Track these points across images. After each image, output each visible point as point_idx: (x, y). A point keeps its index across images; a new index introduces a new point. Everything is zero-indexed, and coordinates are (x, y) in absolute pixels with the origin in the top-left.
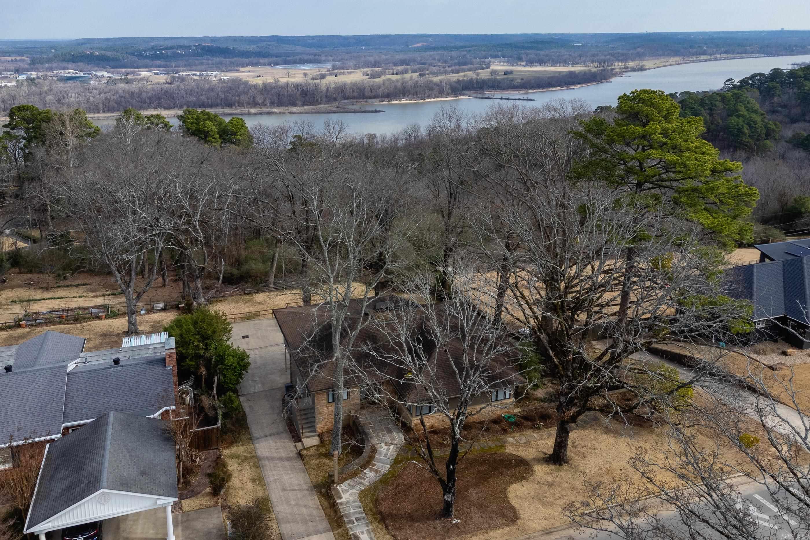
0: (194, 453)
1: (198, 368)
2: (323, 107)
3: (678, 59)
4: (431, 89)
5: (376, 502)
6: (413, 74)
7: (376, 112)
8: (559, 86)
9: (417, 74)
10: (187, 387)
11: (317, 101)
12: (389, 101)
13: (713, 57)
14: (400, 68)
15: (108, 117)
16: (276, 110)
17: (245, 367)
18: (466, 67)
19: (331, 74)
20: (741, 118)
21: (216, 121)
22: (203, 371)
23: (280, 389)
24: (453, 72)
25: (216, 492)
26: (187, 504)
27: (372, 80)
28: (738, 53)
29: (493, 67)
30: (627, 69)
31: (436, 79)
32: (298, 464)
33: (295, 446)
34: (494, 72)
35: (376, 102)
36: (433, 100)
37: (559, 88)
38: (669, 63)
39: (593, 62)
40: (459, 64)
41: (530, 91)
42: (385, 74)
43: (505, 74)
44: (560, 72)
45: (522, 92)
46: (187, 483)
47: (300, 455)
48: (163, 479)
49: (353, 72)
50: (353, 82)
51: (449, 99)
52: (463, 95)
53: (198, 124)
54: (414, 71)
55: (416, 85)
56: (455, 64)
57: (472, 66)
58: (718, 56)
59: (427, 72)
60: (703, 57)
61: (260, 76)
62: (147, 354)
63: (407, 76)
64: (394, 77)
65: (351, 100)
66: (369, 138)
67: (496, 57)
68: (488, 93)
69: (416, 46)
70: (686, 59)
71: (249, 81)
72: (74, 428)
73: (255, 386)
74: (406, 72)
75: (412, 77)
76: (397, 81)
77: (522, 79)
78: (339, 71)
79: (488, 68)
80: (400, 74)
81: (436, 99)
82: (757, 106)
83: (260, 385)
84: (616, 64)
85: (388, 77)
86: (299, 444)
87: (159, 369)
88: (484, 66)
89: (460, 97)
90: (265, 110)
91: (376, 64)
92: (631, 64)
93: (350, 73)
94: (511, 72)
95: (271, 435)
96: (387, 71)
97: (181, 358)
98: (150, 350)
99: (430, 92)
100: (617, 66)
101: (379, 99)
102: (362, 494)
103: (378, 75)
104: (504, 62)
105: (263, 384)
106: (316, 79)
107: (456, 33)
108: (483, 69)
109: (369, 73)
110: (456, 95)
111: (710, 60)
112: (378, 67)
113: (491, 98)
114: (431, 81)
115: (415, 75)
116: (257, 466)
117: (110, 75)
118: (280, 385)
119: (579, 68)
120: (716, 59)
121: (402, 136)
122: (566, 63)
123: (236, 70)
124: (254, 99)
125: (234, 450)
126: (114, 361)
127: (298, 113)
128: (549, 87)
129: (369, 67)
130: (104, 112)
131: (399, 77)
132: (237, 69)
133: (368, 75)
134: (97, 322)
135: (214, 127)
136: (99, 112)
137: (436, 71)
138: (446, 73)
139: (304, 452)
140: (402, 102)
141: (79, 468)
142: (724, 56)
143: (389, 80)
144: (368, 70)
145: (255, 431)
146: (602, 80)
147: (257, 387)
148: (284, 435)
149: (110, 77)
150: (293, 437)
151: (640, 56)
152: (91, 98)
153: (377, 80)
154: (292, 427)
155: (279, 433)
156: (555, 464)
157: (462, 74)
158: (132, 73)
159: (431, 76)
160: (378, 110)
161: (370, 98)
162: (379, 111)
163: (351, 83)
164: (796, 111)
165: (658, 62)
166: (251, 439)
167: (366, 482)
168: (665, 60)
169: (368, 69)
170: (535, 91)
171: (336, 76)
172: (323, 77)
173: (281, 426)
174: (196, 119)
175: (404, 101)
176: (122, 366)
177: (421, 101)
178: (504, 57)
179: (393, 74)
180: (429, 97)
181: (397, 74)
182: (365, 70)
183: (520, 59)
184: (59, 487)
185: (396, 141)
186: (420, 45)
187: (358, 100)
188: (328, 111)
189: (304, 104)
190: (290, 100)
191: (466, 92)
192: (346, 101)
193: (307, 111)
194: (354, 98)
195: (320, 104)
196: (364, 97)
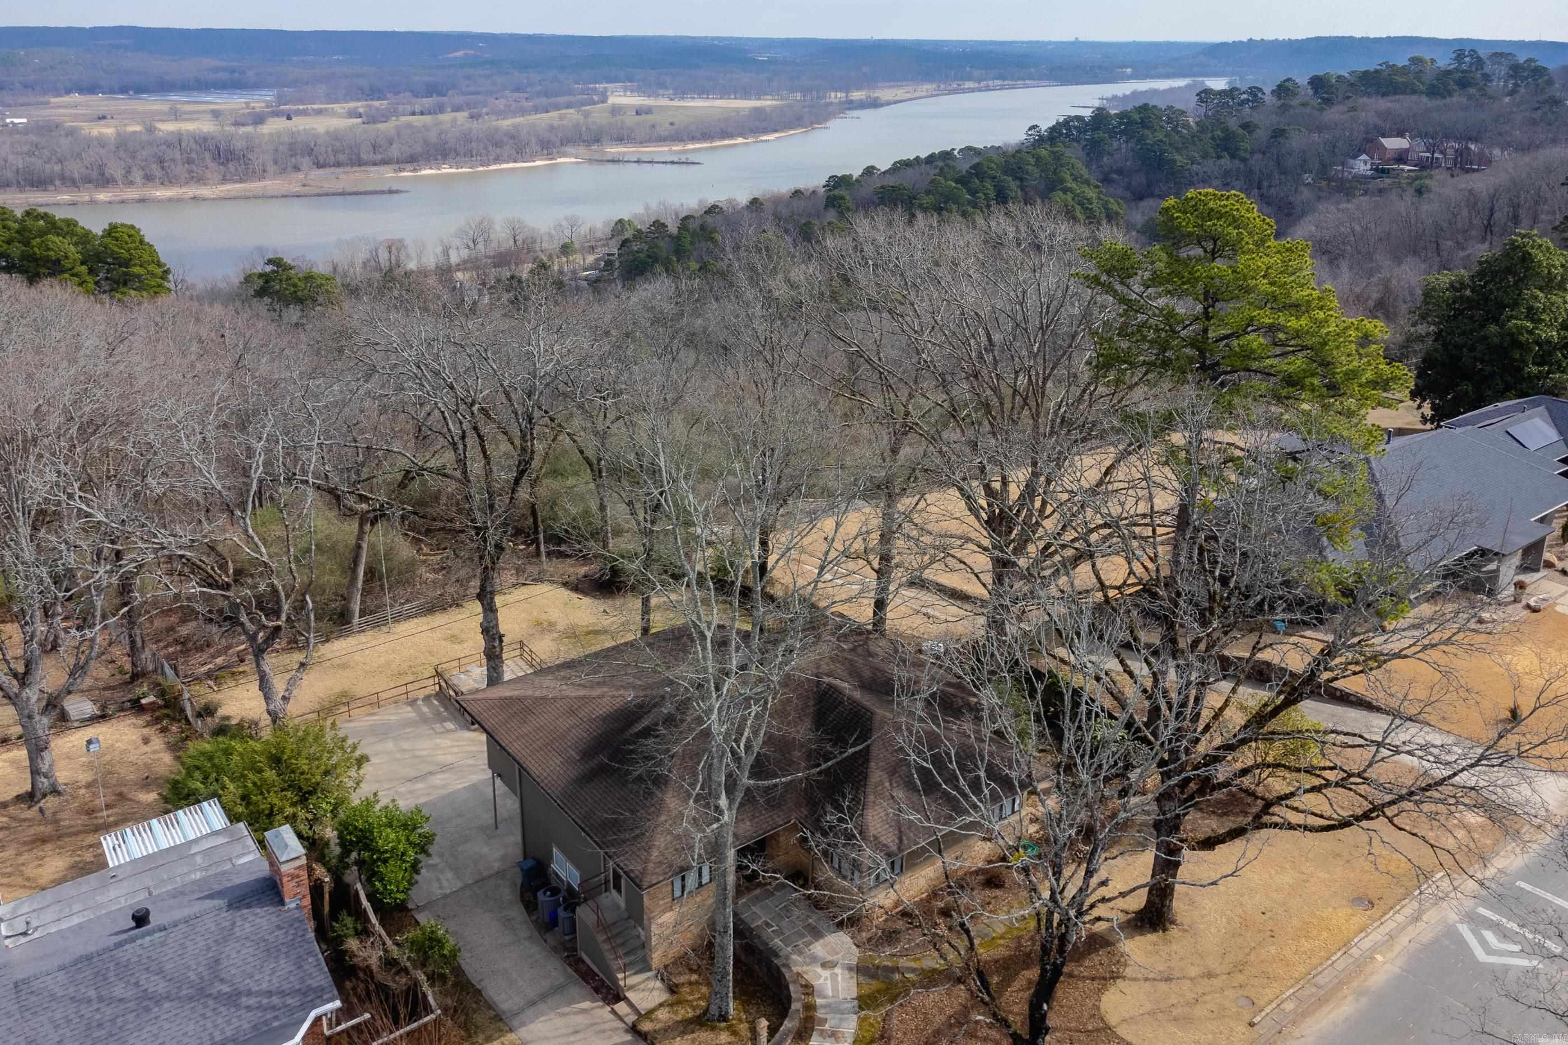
2: (272, 184)
3: (927, 87)
4: (498, 144)
6: (454, 114)
7: (391, 192)
8: (741, 135)
9: (466, 114)
11: (254, 172)
12: (415, 170)
13: (983, 84)
14: (428, 102)
16: (161, 193)
18: (563, 100)
19: (277, 114)
20: (1069, 194)
21: (72, 234)
23: (500, 874)
24: (536, 110)
27: (371, 127)
28: (1019, 79)
29: (612, 100)
30: (852, 105)
31: (506, 124)
33: (614, 1012)
34: (616, 110)
35: (388, 173)
36: (506, 166)
37: (741, 140)
38: (917, 95)
39: (792, 90)
40: (546, 94)
41: (690, 146)
42: (396, 113)
43: (638, 113)
44: (738, 110)
45: (674, 148)
47: (636, 1032)
49: (326, 110)
50: (332, 129)
51: (538, 163)
52: (564, 155)
53: (27, 243)
54: (457, 109)
55: (466, 138)
56: (539, 94)
57: (572, 98)
58: (991, 83)
59: (485, 110)
60: (968, 85)
61: (104, 118)
63: (446, 117)
64: (417, 120)
65: (333, 169)
66: (390, 247)
67: (615, 80)
68: (613, 150)
69: (452, 55)
70: (942, 86)
71: (82, 128)
73: (438, 880)
74: (441, 109)
75: (454, 120)
76: (426, 128)
77: (672, 124)
78: (295, 107)
79: (604, 101)
80: (430, 113)
81: (511, 165)
82: (1085, 173)
83: (450, 875)
84: (833, 94)
85: (404, 119)
86: (621, 1007)
88: (596, 98)
89: (559, 160)
90: (132, 194)
91: (374, 93)
92: (857, 95)
93: (320, 112)
94: (649, 111)
95: (543, 997)
96: (401, 108)
98: (199, 859)
99: (498, 151)
100: (836, 97)
101: (392, 166)
103: (383, 117)
104: (632, 91)
105: (456, 870)
106: (243, 125)
107: (531, 33)
108: (594, 103)
109: (361, 110)
110: (550, 156)
111: (979, 90)
112: (379, 99)
113: (619, 161)
114: (497, 130)
115: (462, 116)
118: (497, 866)
119: (769, 103)
120: (988, 89)
121: (457, 242)
122: (746, 94)
123: (42, 103)
124: (101, 167)
126: (134, 917)
127: (214, 199)
128: (723, 139)
129: (359, 100)
131: (427, 119)
132: (43, 99)
133: (360, 116)
135: (72, 248)
137: (502, 107)
138: (523, 112)
139: (646, 1026)
140: (443, 171)
142: (999, 82)
143: (409, 126)
144: (360, 106)
145: (499, 994)
146: (812, 123)
147: (445, 883)
148: (575, 990)
150: (597, 990)
151: (869, 81)
153: (381, 126)
154: (581, 966)
155: (557, 990)
156: (1155, 930)
157: (554, 114)
159: (494, 118)
161: (375, 164)
162: (397, 192)
163: (327, 133)
164: (1139, 180)
165: (900, 93)
166: (503, 1022)
168: (910, 89)
169: (359, 104)
170: (698, 146)
171: (289, 118)
172: (259, 119)
173: (555, 970)
174: (18, 232)
175: (446, 170)
176: (163, 929)
177: (481, 169)
178: (631, 81)
179: (413, 114)
180: (497, 160)
181: (422, 113)
182: (352, 105)
183: (663, 86)
185: (446, 252)
186: (461, 53)
187: (348, 169)
188: (285, 193)
189: (224, 180)
190: (192, 171)
191: (569, 149)
192: (321, 171)
193: (234, 194)
194: (338, 164)
195: (262, 178)
196: (360, 163)
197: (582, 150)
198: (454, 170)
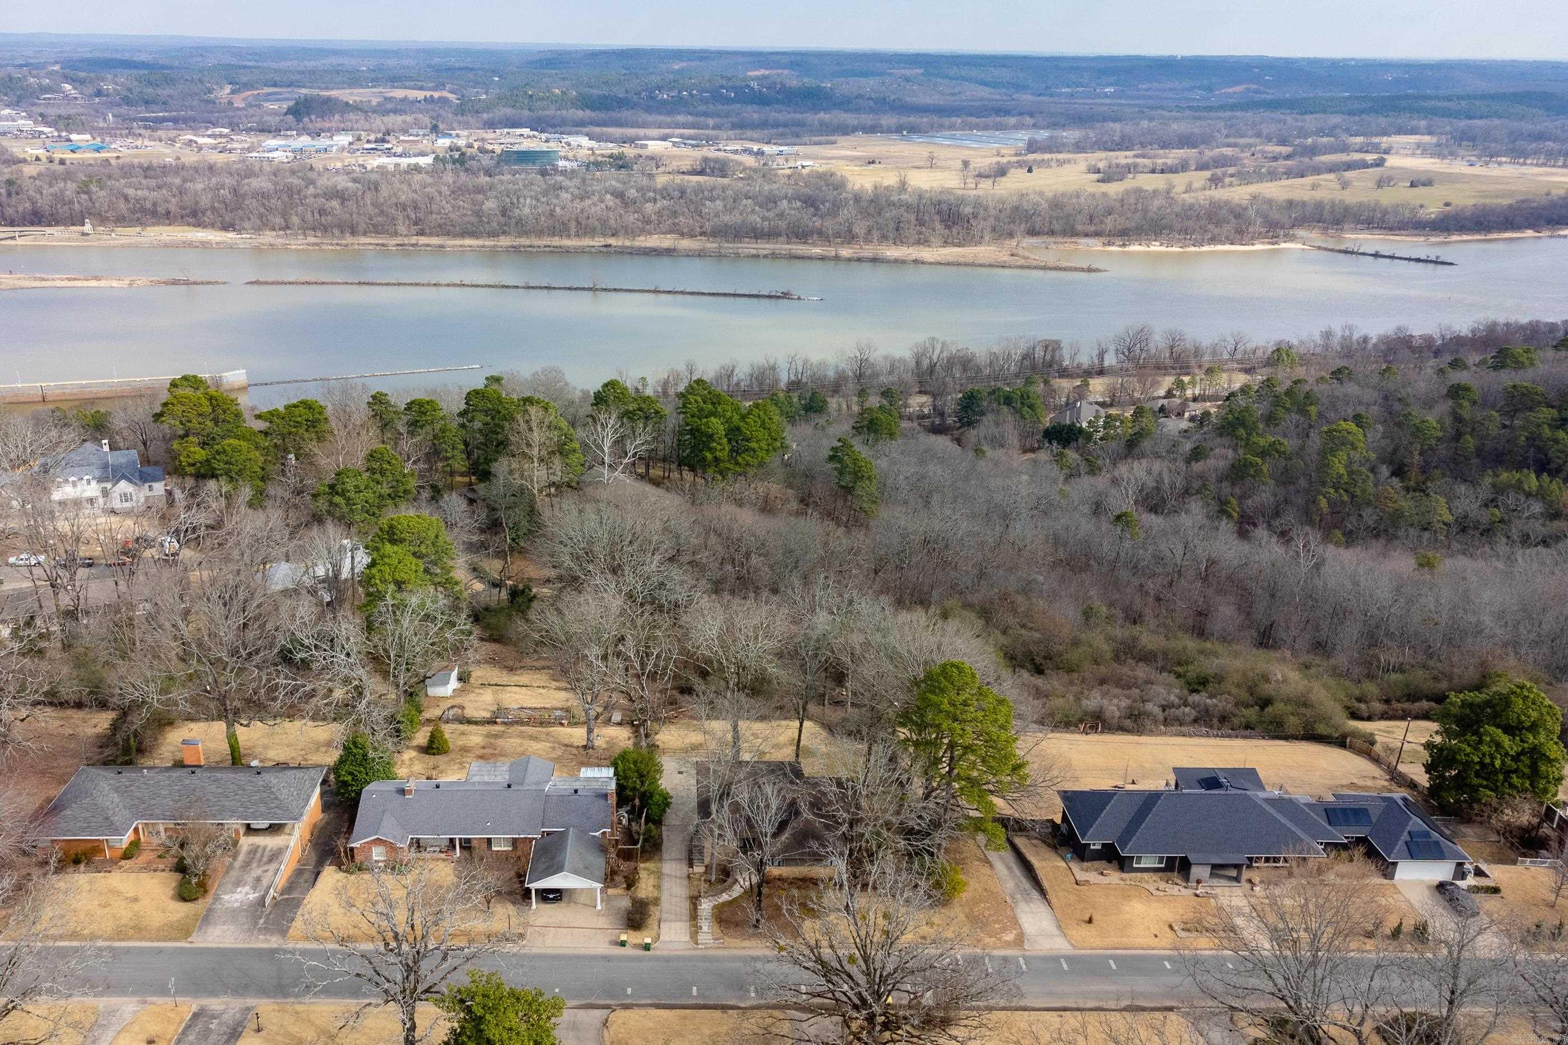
0: (621, 862)
1: (633, 799)
2: (984, 251)
4: (1222, 220)
5: (721, 912)
6: (1195, 174)
7: (1090, 269)
9: (1208, 175)
10: (623, 812)
11: (973, 237)
12: (1124, 245)
14: (1174, 156)
15: (584, 247)
16: (891, 253)
17: (668, 805)
19: (1020, 165)
22: (637, 802)
24: (1289, 173)
25: (629, 887)
26: (610, 891)
27: (1102, 186)
29: (1393, 161)
32: (686, 882)
33: (688, 870)
34: (1387, 180)
35: (1097, 245)
36: (1220, 247)
37: (1530, 233)
40: (1314, 150)
41: (1455, 238)
42: (1135, 170)
43: (1413, 185)
45: (1433, 239)
46: (612, 880)
47: (689, 877)
48: (597, 873)
49: (1069, 161)
51: (1258, 247)
52: (1292, 238)
54: (1201, 167)
55: (1191, 208)
56: (1304, 151)
57: (1341, 158)
59: (1231, 171)
61: (873, 162)
62: (596, 785)
63: (1179, 180)
64: (1153, 180)
65: (1044, 238)
66: (1046, 347)
67: (1412, 131)
69: (1230, 91)
72: (549, 834)
73: (673, 821)
74: (1184, 166)
75: (1190, 184)
76: (1156, 192)
77: (1447, 204)
78: (1040, 157)
79: (1379, 164)
80: (1170, 171)
81: (1226, 248)
83: (677, 821)
85: (1140, 178)
86: (690, 870)
87: (602, 802)
88: (1372, 160)
89: (1283, 245)
90: (867, 251)
91: (1123, 144)
93: (1061, 163)
94: (1430, 180)
95: (675, 859)
96: (1143, 163)
97: (621, 788)
98: (599, 781)
99: (1219, 228)
101: (1102, 239)
102: (714, 907)
103: (1121, 174)
105: (679, 821)
108: (1367, 167)
109: (1101, 165)
110: (1274, 239)
112: (1125, 150)
113: (1352, 253)
115: (1201, 178)
116: (659, 878)
117: (593, 144)
124: (851, 225)
125: (647, 865)
126: (575, 790)
127: (931, 263)
128: (1506, 229)
129: (1105, 150)
130: (577, 235)
131: (1164, 179)
132: (834, 139)
133: (1098, 171)
134: (561, 729)
136: (569, 236)
137: (1253, 167)
138: (1273, 175)
139: (692, 876)
140: (1152, 248)
141: (553, 858)
143: (1141, 187)
144: (1102, 158)
145: (665, 856)
147: (675, 822)
148: (683, 862)
149: (592, 149)
150: (688, 864)
152: (558, 210)
153: (1113, 188)
154: (689, 857)
155: (680, 860)
157: (1306, 181)
158: (631, 141)
159: (1234, 182)
160: (1094, 266)
161: (1087, 235)
162: (1096, 270)
166: (661, 860)
167: (721, 901)
169: (1102, 156)
170: (1465, 237)
171: (1030, 170)
172: (1001, 171)
173: (684, 854)
175: (1156, 247)
176: (579, 795)
177: (1192, 249)
179: (1152, 171)
180: (1213, 240)
181: (1162, 171)
182: (1096, 156)
184: (542, 866)
185: (1101, 355)
186: (1238, 89)
187: (1060, 239)
188: (992, 261)
189: (946, 243)
190: (921, 233)
191: (1300, 232)
192: (1033, 240)
193: (950, 259)
194: (1052, 233)
195: (979, 243)
196: (1073, 233)
197: (1315, 236)
198: (1163, 249)
